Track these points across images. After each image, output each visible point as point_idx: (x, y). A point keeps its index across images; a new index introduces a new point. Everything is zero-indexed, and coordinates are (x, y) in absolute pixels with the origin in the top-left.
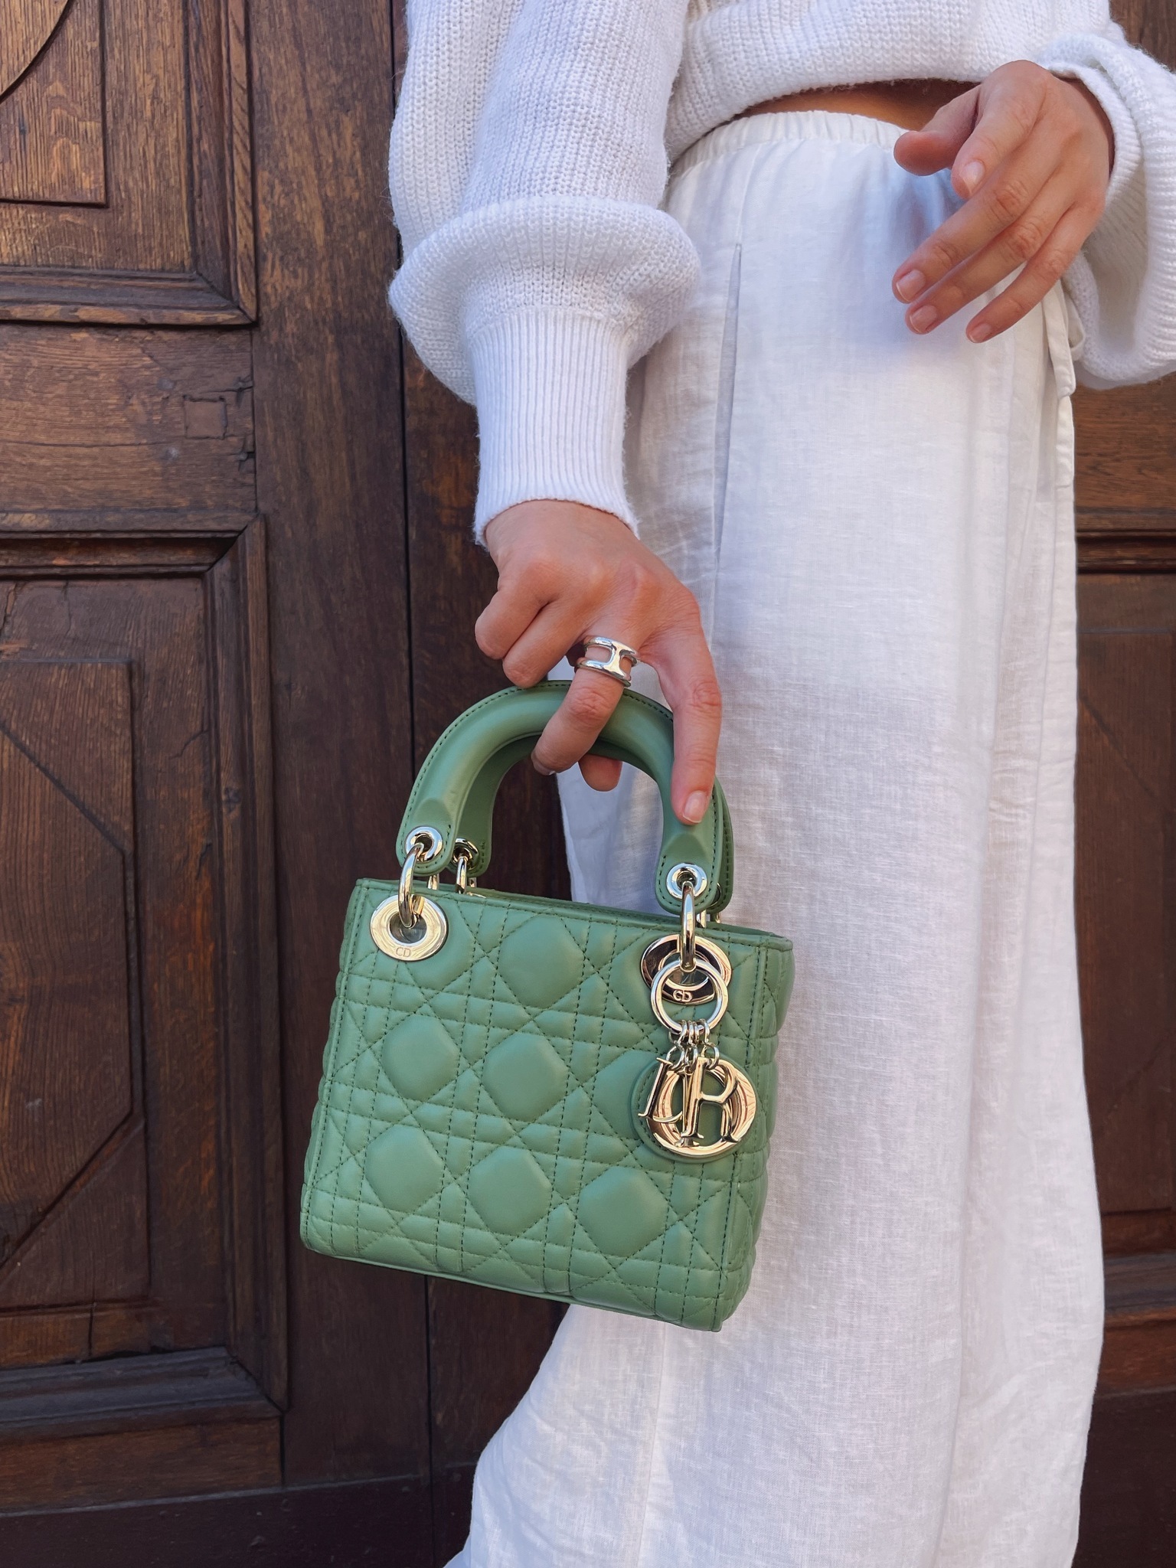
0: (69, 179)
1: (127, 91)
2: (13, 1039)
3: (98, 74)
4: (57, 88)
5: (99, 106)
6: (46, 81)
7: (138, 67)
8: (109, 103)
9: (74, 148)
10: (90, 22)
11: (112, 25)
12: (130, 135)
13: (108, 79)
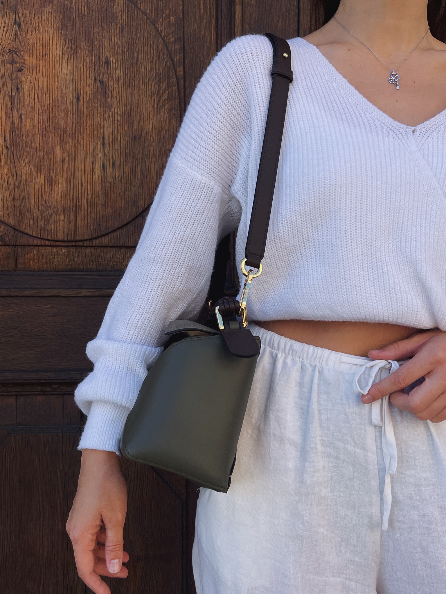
2: (138, 575)
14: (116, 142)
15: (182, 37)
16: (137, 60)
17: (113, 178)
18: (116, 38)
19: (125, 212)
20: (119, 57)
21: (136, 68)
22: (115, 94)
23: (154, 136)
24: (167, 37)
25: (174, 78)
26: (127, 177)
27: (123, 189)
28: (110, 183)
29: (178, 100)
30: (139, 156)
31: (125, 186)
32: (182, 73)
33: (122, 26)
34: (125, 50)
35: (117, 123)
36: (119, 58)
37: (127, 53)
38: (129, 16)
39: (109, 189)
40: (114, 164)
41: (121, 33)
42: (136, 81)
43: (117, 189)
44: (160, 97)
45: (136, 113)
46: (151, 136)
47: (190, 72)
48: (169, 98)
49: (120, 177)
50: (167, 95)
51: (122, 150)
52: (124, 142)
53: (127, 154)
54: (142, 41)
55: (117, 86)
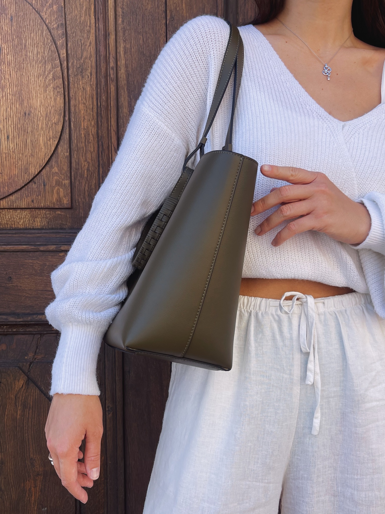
0: (59, 200)
1: (78, 168)
2: (38, 487)
3: (69, 164)
4: (56, 170)
5: (69, 175)
6: (52, 167)
7: (82, 160)
8: (73, 174)
9: (61, 190)
10: (66, 146)
11: (74, 146)
12: (79, 184)
13: (72, 165)
14: (10, 118)
15: (64, 22)
16: (25, 46)
17: (7, 150)
18: (6, 27)
19: (19, 178)
20: (9, 43)
21: (24, 53)
22: (7, 77)
23: (42, 111)
24: (51, 24)
25: (57, 60)
26: (20, 149)
27: (16, 158)
28: (6, 154)
29: (62, 80)
30: (30, 129)
31: (18, 156)
32: (65, 55)
33: (12, 17)
34: (15, 38)
35: (10, 102)
36: (9, 45)
37: (17, 39)
38: (17, 7)
39: (4, 159)
40: (8, 137)
41: (10, 22)
42: (24, 64)
43: (11, 159)
44: (46, 78)
45: (26, 92)
46: (39, 112)
47: (72, 54)
48: (54, 78)
49: (14, 149)
50: (52, 75)
51: (14, 126)
52: (16, 118)
53: (19, 128)
54: (29, 29)
55: (9, 69)
